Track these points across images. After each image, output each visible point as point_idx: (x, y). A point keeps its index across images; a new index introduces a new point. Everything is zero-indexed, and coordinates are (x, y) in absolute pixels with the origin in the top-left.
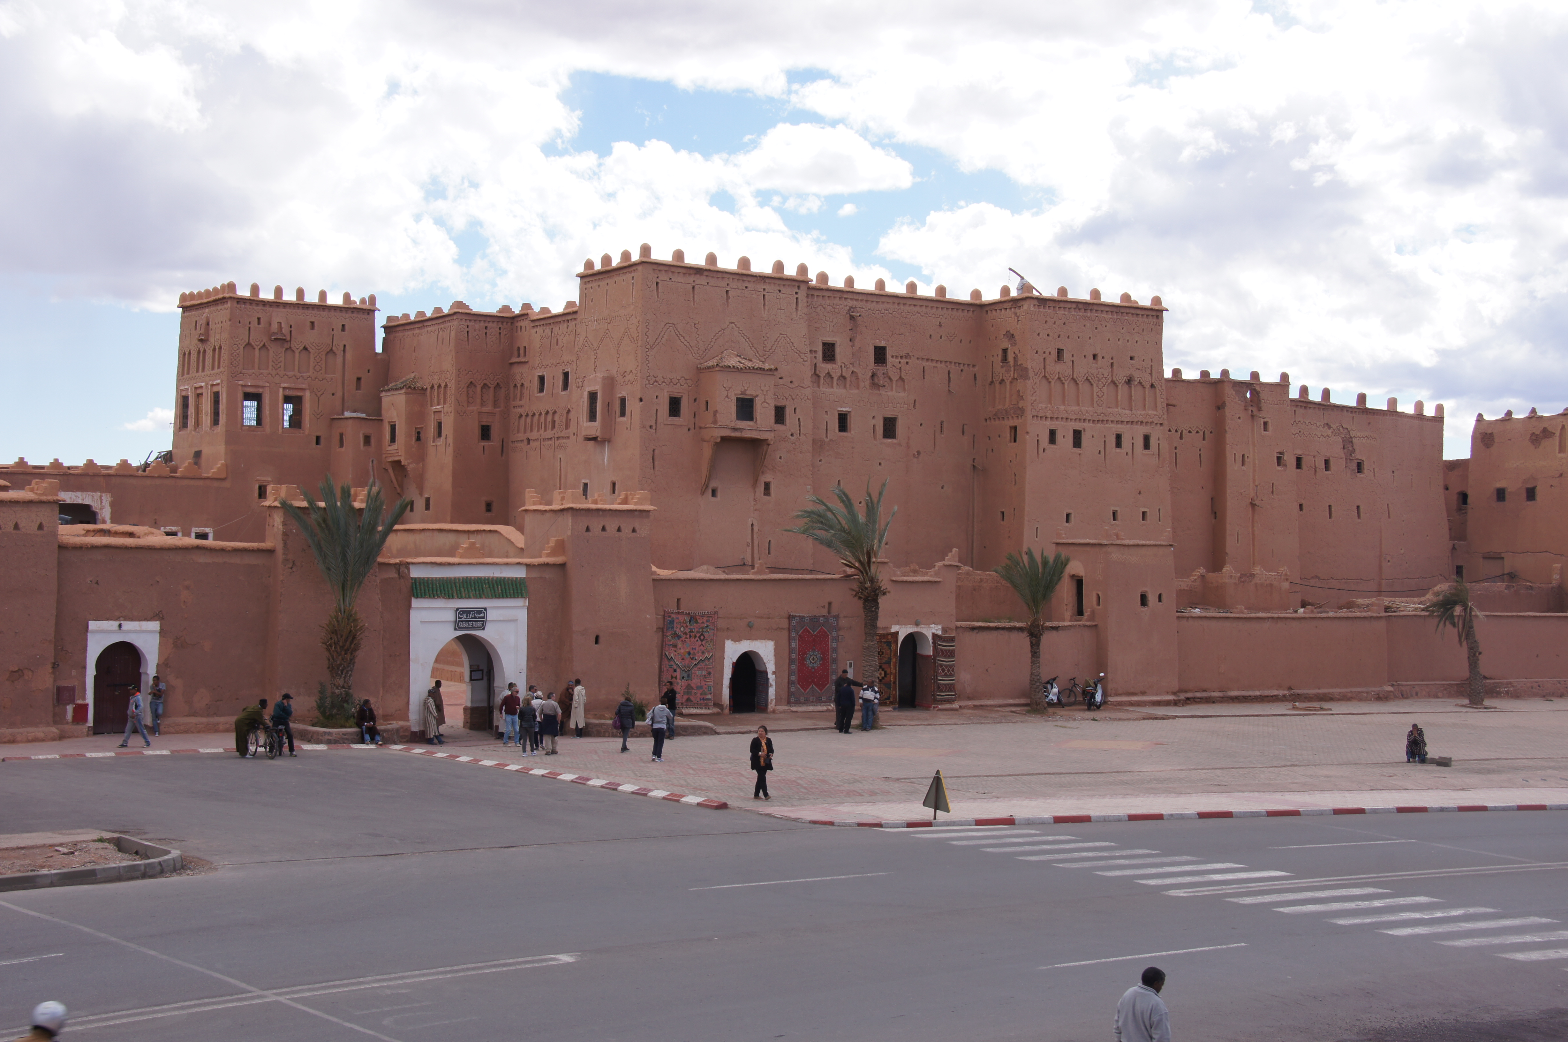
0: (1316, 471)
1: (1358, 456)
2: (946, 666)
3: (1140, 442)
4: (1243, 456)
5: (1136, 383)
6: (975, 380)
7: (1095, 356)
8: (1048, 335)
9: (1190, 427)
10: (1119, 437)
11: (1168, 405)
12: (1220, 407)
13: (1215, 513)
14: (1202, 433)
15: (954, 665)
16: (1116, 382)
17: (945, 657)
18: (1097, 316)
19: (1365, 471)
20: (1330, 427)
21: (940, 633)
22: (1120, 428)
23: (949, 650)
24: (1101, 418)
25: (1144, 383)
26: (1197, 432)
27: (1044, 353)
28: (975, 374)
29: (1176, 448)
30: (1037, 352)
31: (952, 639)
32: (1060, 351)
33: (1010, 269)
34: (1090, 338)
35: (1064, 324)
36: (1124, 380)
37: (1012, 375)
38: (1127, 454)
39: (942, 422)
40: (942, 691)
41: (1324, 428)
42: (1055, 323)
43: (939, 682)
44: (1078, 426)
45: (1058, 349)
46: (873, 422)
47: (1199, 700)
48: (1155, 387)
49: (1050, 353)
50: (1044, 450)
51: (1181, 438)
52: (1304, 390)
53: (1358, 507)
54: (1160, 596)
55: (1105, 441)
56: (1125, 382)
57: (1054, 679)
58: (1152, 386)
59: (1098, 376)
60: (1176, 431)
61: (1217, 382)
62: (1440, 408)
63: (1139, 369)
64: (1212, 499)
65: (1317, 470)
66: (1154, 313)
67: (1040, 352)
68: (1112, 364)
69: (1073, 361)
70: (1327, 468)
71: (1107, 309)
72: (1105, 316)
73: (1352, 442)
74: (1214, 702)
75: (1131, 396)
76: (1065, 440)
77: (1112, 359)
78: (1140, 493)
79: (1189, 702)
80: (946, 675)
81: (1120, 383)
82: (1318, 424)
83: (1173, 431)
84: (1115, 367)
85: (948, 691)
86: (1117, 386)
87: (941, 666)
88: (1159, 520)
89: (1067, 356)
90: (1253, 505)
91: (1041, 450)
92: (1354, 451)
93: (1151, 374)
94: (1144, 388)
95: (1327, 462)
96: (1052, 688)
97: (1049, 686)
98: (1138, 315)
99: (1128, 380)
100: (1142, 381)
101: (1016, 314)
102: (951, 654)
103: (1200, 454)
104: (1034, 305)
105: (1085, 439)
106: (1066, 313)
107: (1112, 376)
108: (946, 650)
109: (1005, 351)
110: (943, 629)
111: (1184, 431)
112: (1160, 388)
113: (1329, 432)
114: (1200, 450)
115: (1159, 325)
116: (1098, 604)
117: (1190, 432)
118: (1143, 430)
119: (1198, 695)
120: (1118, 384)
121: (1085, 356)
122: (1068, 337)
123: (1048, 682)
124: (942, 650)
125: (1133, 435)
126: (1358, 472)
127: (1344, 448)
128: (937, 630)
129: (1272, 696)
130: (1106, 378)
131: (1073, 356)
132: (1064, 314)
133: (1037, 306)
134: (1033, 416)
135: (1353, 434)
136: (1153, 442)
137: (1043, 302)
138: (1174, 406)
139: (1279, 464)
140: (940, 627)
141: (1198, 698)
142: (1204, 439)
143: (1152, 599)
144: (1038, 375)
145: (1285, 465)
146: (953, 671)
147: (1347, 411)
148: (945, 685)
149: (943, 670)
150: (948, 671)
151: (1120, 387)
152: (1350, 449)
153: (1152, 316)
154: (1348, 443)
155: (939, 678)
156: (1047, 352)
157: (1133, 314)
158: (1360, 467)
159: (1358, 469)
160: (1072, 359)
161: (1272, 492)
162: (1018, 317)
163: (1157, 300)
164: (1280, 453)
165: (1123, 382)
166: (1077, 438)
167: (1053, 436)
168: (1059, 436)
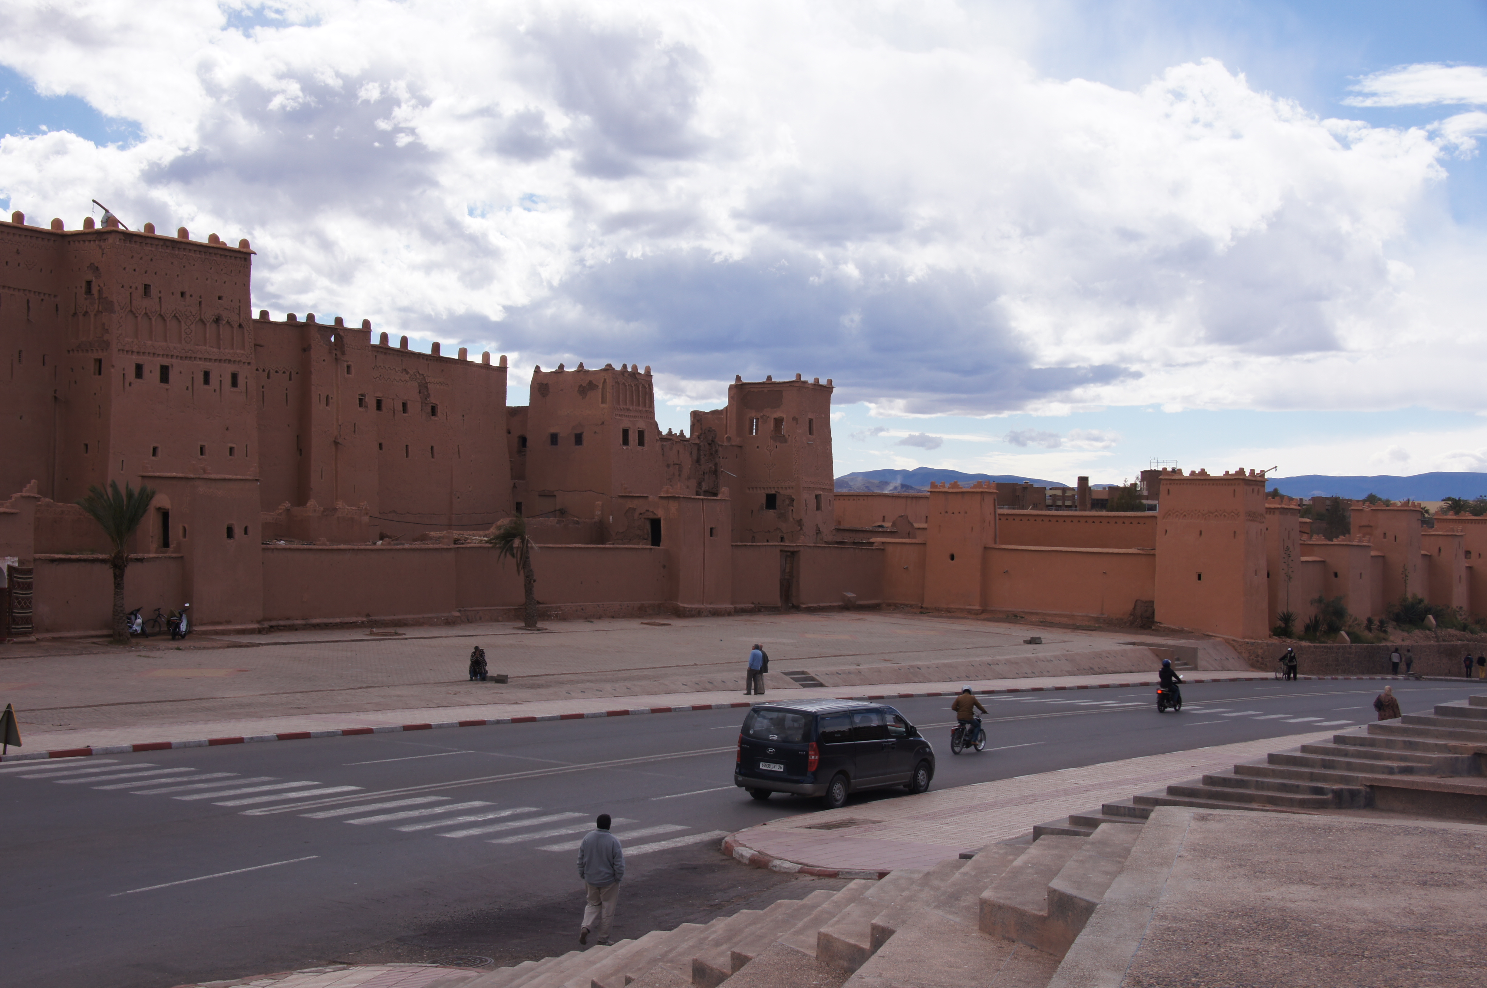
0: (394, 413)
1: (433, 400)
2: (23, 599)
3: (228, 380)
4: (328, 396)
5: (224, 322)
6: (57, 310)
7: (183, 294)
8: (135, 270)
9: (277, 368)
10: (207, 374)
11: (255, 345)
12: (306, 349)
13: (301, 450)
14: (288, 373)
15: (31, 597)
16: (204, 320)
17: (22, 589)
18: (185, 255)
19: (439, 414)
20: (407, 373)
21: (16, 565)
22: (208, 366)
23: (26, 583)
24: (189, 355)
25: (232, 323)
26: (284, 372)
27: (131, 287)
28: (57, 305)
29: (263, 387)
30: (123, 287)
31: (30, 571)
32: (147, 287)
33: (94, 201)
34: (178, 275)
35: (151, 260)
36: (212, 319)
37: (97, 308)
38: (215, 391)
39: (20, 352)
40: (18, 624)
41: (402, 373)
42: (141, 258)
43: (14, 614)
44: (166, 362)
45: (145, 285)
47: (283, 628)
48: (243, 327)
49: (136, 288)
50: (130, 384)
51: (268, 377)
52: (384, 337)
53: (432, 447)
54: (246, 529)
55: (193, 378)
56: (213, 320)
57: (138, 610)
58: (240, 326)
59: (186, 313)
60: (264, 371)
61: (302, 325)
62: (504, 360)
63: (227, 309)
64: (298, 436)
65: (396, 412)
66: (242, 256)
67: (127, 286)
68: (200, 303)
69: (160, 298)
70: (405, 410)
71: (195, 248)
72: (193, 255)
73: (427, 387)
74: (296, 630)
75: (219, 334)
76: (152, 375)
77: (200, 297)
78: (227, 429)
79: (273, 630)
80: (22, 608)
81: (208, 322)
82: (397, 369)
83: (261, 371)
84: (203, 306)
85: (25, 624)
86: (205, 325)
87: (17, 598)
88: (247, 456)
89: (154, 292)
90: (336, 443)
91: (127, 384)
92: (428, 396)
93: (239, 314)
94: (232, 327)
95: (404, 405)
96: (136, 619)
97: (133, 617)
98: (226, 256)
99: (216, 319)
100: (230, 321)
101: (100, 247)
102: (29, 586)
103: (286, 394)
104: (120, 239)
105: (172, 375)
106: (153, 249)
107: (200, 314)
108: (23, 583)
109: (89, 283)
110: (20, 562)
111: (271, 371)
112: (248, 329)
113: (407, 377)
114: (287, 390)
115: (247, 268)
116: (185, 536)
117: (277, 372)
118: (231, 368)
119: (282, 623)
120: (206, 322)
121: (172, 293)
122: (156, 273)
123: (132, 613)
124: (18, 583)
125: (221, 373)
126: (432, 415)
127: (420, 392)
128: (13, 562)
129: (351, 623)
130: (194, 316)
131: (160, 292)
132: (151, 251)
133: (123, 241)
134: (119, 350)
135: (428, 380)
136: (241, 380)
137: (129, 236)
138: (261, 346)
139: (361, 405)
140: (16, 559)
141: (282, 626)
142: (290, 379)
143: (238, 531)
144: (124, 309)
145: (366, 407)
146: (30, 603)
147: (423, 358)
148: (22, 617)
149: (19, 603)
150: (25, 603)
151: (208, 325)
152: (426, 393)
153: (240, 258)
154: (423, 388)
155: (15, 611)
156: (134, 287)
157: (221, 255)
158: (434, 411)
159: (432, 412)
160: (160, 295)
161: (354, 431)
162: (103, 250)
163: (245, 243)
164: (362, 395)
165: (211, 321)
166: (165, 373)
167: (139, 370)
168: (146, 371)
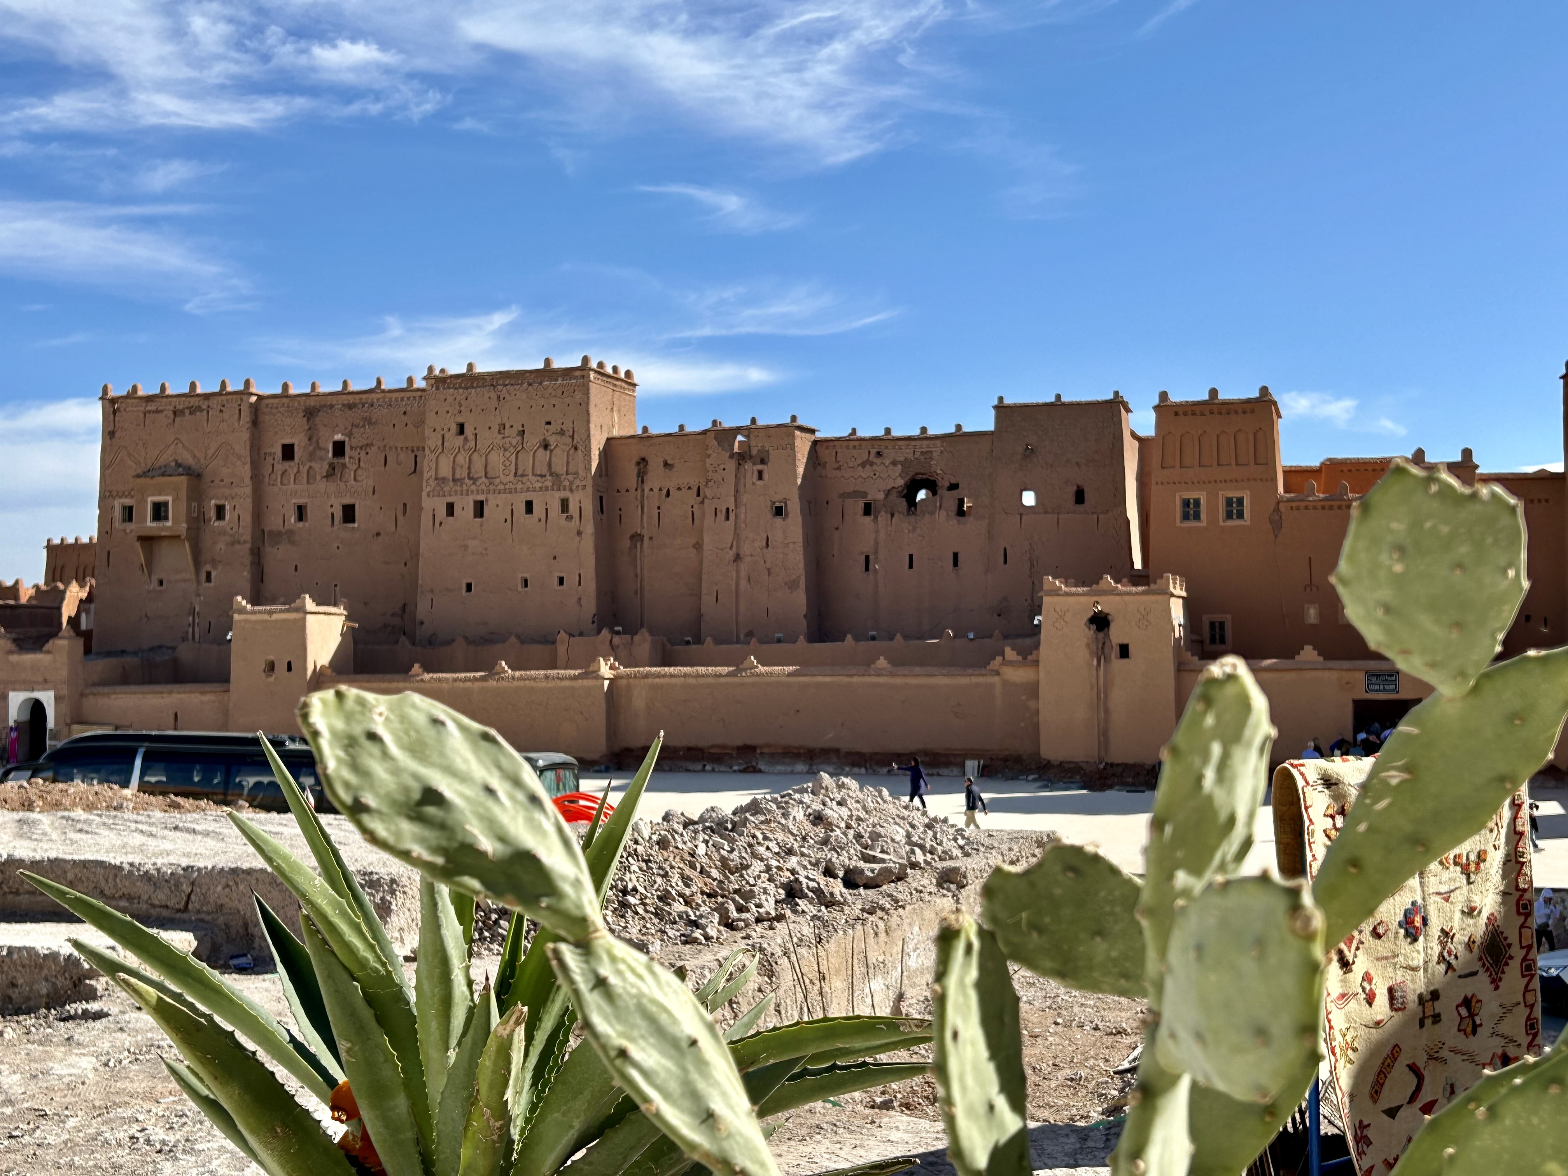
3: (556, 507)
4: (728, 509)
5: (552, 447)
9: (678, 484)
10: (529, 504)
14: (695, 489)
16: (527, 449)
18: (504, 387)
22: (532, 495)
24: (509, 487)
25: (562, 447)
26: (689, 488)
27: (444, 430)
29: (659, 508)
30: (434, 430)
32: (461, 427)
34: (497, 409)
35: (467, 399)
36: (537, 447)
39: (404, 504)
42: (456, 400)
44: (480, 498)
45: (457, 425)
46: (330, 510)
49: (450, 430)
50: (441, 524)
53: (955, 554)
54: (289, 663)
55: (513, 510)
58: (575, 448)
59: (506, 445)
60: (660, 489)
61: (703, 435)
63: (555, 434)
66: (579, 374)
67: (438, 429)
68: (524, 432)
72: (515, 385)
75: (546, 461)
76: (464, 512)
77: (522, 427)
78: (555, 558)
86: (528, 454)
88: (580, 585)
89: (468, 430)
90: (737, 560)
91: (437, 524)
93: (572, 436)
94: (563, 451)
98: (559, 378)
99: (545, 445)
100: (559, 445)
103: (692, 511)
107: (522, 444)
110: (55, 695)
111: (669, 488)
112: (584, 450)
114: (692, 507)
117: (679, 489)
118: (560, 494)
120: (531, 451)
121: (490, 428)
122: (470, 412)
125: (547, 501)
130: (514, 447)
131: (475, 429)
132: (466, 389)
134: (428, 493)
136: (572, 505)
137: (442, 380)
139: (778, 514)
140: (53, 693)
142: (699, 495)
144: (434, 452)
145: (787, 515)
153: (577, 377)
156: (446, 428)
157: (550, 379)
161: (767, 545)
163: (584, 361)
164: (781, 502)
165: (534, 449)
166: (479, 509)
167: (450, 509)
168: (457, 509)
